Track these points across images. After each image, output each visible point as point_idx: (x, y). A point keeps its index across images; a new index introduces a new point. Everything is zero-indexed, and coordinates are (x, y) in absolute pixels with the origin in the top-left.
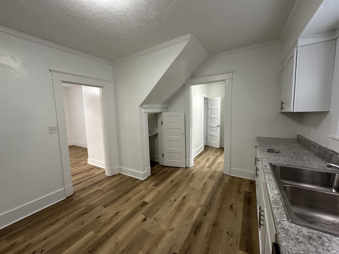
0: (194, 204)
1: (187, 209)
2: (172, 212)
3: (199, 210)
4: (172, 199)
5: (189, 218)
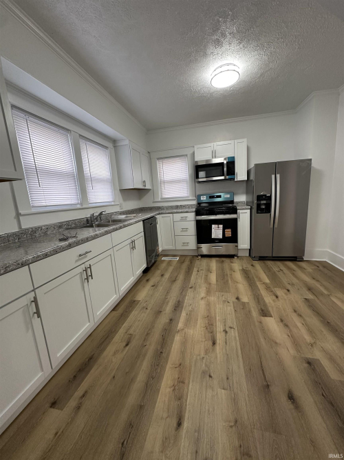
0: (190, 332)
1: (199, 322)
2: (215, 314)
3: (180, 325)
4: (234, 334)
5: (191, 311)
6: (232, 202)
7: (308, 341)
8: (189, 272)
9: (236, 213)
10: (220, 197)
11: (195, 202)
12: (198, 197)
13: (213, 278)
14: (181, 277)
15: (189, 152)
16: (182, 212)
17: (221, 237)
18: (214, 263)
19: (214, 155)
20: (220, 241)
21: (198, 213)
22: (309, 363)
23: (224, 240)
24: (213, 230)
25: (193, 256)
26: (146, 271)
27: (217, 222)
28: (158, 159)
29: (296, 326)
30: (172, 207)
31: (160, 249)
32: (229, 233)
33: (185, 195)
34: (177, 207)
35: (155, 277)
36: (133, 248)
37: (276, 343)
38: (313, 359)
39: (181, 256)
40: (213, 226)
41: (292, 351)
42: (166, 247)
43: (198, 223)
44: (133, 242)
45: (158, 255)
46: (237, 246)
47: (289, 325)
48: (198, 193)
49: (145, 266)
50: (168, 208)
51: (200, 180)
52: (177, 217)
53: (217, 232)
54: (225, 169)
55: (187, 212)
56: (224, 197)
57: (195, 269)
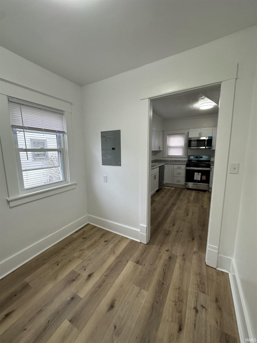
6: (209, 161)
8: (179, 194)
9: (209, 167)
10: (202, 157)
11: (186, 159)
12: (189, 157)
13: (192, 198)
14: (175, 196)
15: (186, 132)
16: (178, 164)
17: (199, 179)
18: (193, 193)
19: (200, 135)
20: (199, 182)
21: (187, 165)
23: (201, 181)
24: (195, 175)
25: (182, 188)
26: (158, 191)
27: (198, 171)
28: (168, 135)
30: (173, 161)
31: (165, 182)
32: (204, 178)
33: (181, 155)
34: (176, 161)
35: (162, 194)
36: (155, 178)
39: (176, 188)
40: (195, 173)
42: (167, 182)
43: (187, 171)
44: (155, 176)
45: (163, 185)
46: (209, 186)
48: (189, 155)
49: (157, 188)
50: (170, 161)
51: (192, 148)
52: (176, 167)
53: (197, 176)
54: (206, 143)
55: (181, 164)
56: (205, 158)
57: (183, 194)
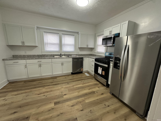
7: (39, 118)
16: (92, 58)
19: (111, 33)
22: (27, 118)
23: (101, 76)
24: (99, 69)
28: (98, 36)
29: (49, 114)
32: (104, 73)
37: (39, 108)
38: (29, 119)
41: (34, 113)
46: (106, 82)
47: (50, 112)
54: (112, 40)
